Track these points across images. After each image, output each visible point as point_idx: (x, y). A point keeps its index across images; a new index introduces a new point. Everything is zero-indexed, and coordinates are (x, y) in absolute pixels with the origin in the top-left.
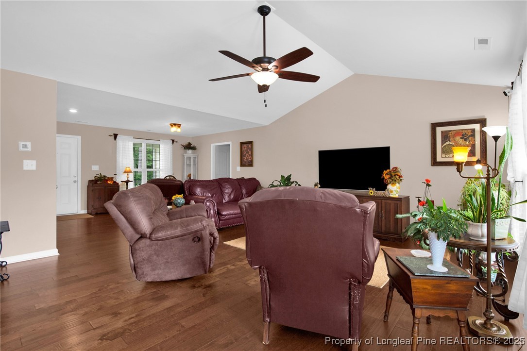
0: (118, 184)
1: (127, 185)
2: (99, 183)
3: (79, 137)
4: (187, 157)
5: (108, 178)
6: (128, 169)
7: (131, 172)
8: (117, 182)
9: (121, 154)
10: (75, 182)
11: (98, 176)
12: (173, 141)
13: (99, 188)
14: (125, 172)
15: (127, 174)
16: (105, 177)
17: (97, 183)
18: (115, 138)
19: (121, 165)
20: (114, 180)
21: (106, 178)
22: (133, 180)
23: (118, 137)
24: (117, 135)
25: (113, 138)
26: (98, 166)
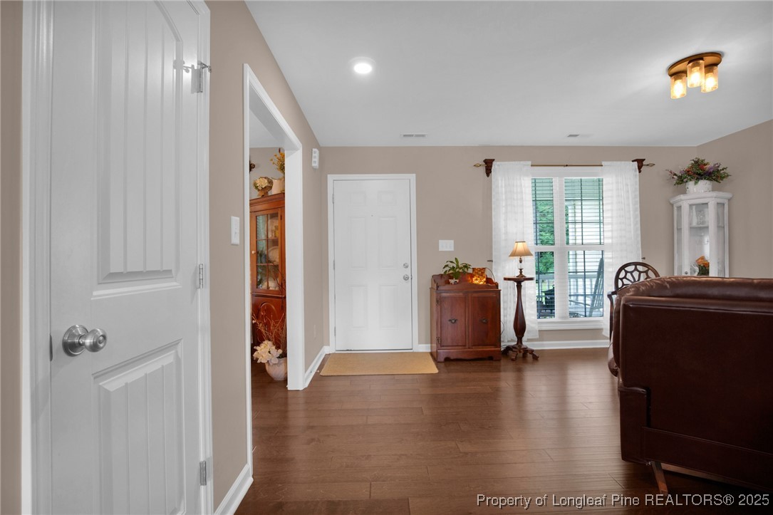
0: (497, 285)
1: (519, 287)
2: (452, 281)
3: (413, 177)
4: (691, 206)
5: (474, 269)
6: (520, 247)
7: (528, 254)
8: (495, 280)
9: (503, 210)
10: (406, 278)
11: (451, 265)
12: (640, 163)
13: (451, 294)
14: (514, 254)
15: (517, 259)
16: (466, 266)
17: (449, 283)
18: (488, 171)
19: (503, 237)
20: (487, 273)
21: (470, 271)
22: (534, 275)
23: (495, 166)
24: (492, 161)
25: (483, 170)
26: (452, 242)
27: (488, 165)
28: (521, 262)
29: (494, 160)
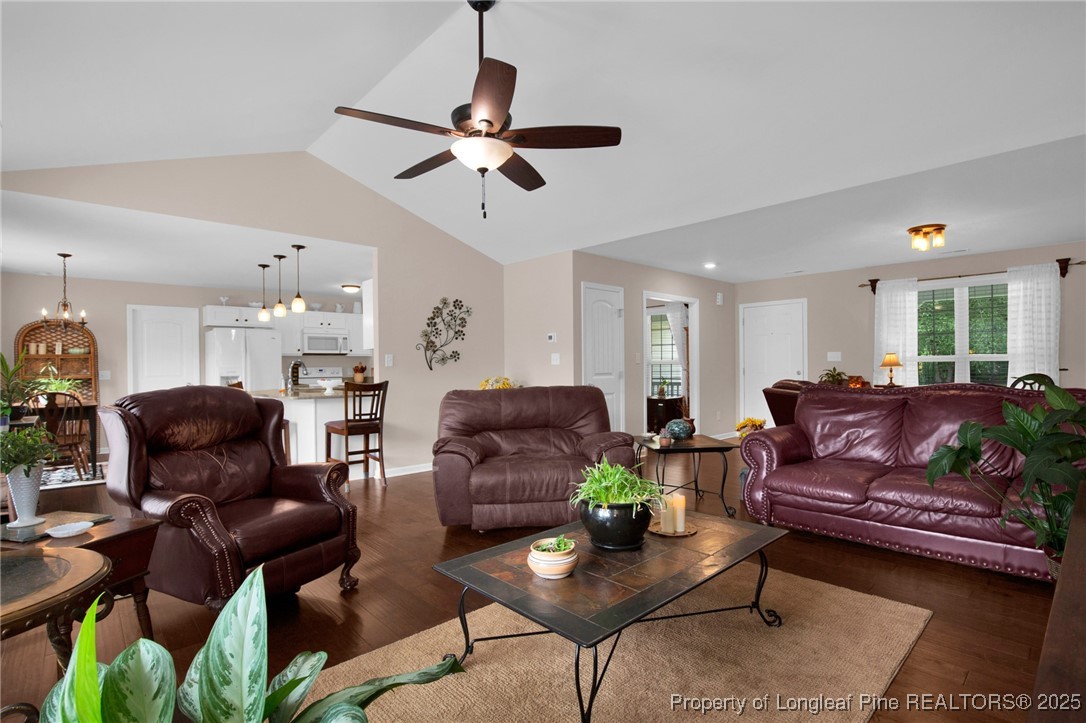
3: (805, 302)
5: (850, 377)
6: (890, 358)
7: (898, 364)
9: (885, 324)
11: (830, 374)
12: (1063, 262)
14: (884, 365)
15: (889, 369)
18: (874, 289)
19: (885, 348)
23: (878, 285)
24: (876, 281)
25: (870, 288)
26: (839, 354)
27: (873, 283)
28: (891, 371)
29: (878, 280)
